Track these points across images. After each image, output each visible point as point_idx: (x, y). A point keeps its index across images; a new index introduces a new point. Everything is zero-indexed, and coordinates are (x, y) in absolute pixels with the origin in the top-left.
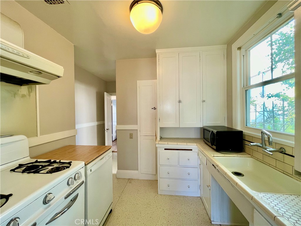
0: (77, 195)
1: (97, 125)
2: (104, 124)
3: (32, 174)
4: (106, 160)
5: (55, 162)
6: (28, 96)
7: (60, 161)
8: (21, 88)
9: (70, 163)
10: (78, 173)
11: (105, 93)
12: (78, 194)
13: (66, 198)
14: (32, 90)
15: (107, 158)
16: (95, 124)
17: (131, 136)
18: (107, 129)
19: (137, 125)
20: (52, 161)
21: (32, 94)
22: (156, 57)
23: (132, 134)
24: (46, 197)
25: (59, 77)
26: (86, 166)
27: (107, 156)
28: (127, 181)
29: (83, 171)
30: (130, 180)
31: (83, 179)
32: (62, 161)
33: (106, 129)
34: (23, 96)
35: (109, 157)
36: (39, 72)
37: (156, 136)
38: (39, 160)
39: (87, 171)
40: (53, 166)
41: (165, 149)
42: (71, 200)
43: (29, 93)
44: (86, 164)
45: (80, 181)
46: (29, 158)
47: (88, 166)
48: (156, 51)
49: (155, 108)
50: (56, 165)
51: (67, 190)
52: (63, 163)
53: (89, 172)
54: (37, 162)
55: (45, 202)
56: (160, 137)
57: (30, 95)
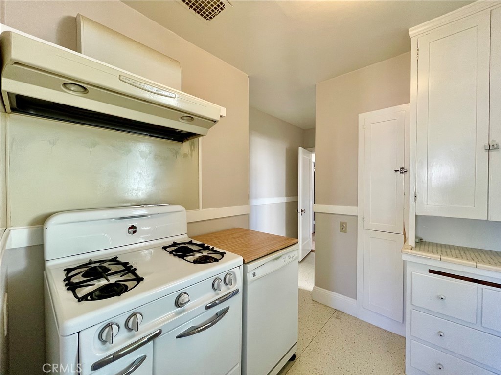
0: (227, 309)
1: (286, 202)
2: (297, 203)
3: (177, 258)
4: (286, 263)
5: (208, 248)
6: (190, 157)
7: (213, 248)
8: (182, 146)
9: (223, 254)
10: (230, 274)
11: (301, 149)
12: (229, 307)
13: (208, 308)
14: (194, 148)
15: (287, 260)
16: (283, 200)
17: (343, 228)
18: (302, 211)
19: (357, 206)
20: (206, 245)
21: (195, 153)
22: (410, 50)
23: (346, 223)
24: (180, 296)
25: (215, 122)
26: (246, 265)
27: (287, 256)
28: (332, 313)
29: (239, 273)
30: (338, 313)
31: (239, 285)
32: (216, 249)
33: (300, 210)
34: (185, 155)
35: (291, 260)
36: (190, 117)
37: (404, 234)
38: (194, 241)
39: (248, 275)
40: (202, 253)
41: (431, 271)
42: (217, 314)
43: (192, 151)
44: (246, 261)
45: (233, 288)
46: (186, 236)
47: (250, 267)
48: (410, 33)
49: (403, 171)
50: (205, 253)
51: (211, 296)
52: (217, 252)
53: (250, 276)
54: (190, 243)
55: (178, 304)
56: (416, 237)
57: (191, 155)
